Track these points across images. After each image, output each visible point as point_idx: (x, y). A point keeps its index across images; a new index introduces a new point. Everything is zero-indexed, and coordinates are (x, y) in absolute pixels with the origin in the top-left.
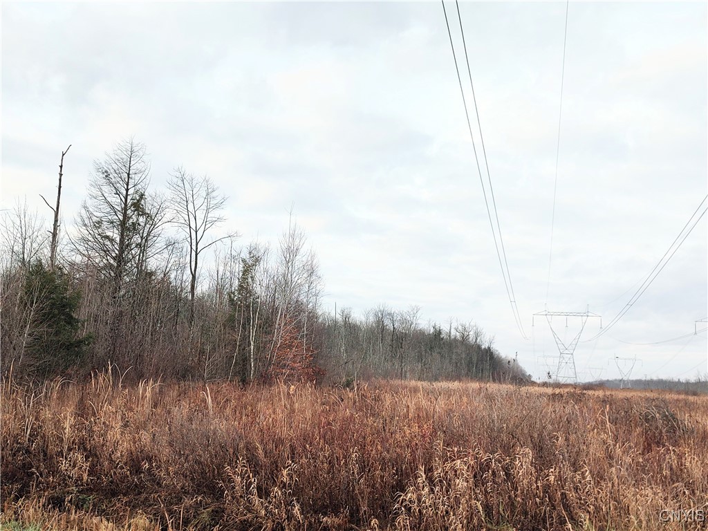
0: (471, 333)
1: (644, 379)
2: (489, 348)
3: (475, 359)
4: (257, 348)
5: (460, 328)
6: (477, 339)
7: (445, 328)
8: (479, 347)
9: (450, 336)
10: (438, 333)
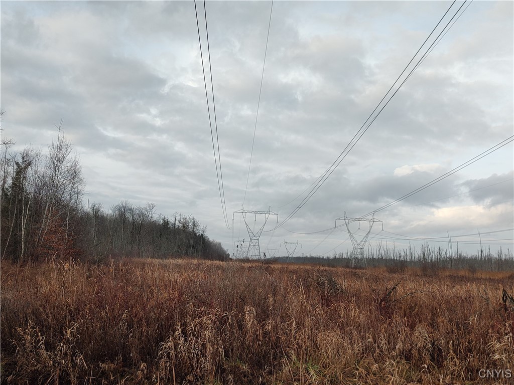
0: (190, 224)
1: (301, 256)
2: (202, 235)
3: (192, 243)
4: (27, 234)
5: (182, 220)
6: (194, 228)
7: (171, 220)
8: (195, 234)
9: (174, 226)
10: (166, 223)
